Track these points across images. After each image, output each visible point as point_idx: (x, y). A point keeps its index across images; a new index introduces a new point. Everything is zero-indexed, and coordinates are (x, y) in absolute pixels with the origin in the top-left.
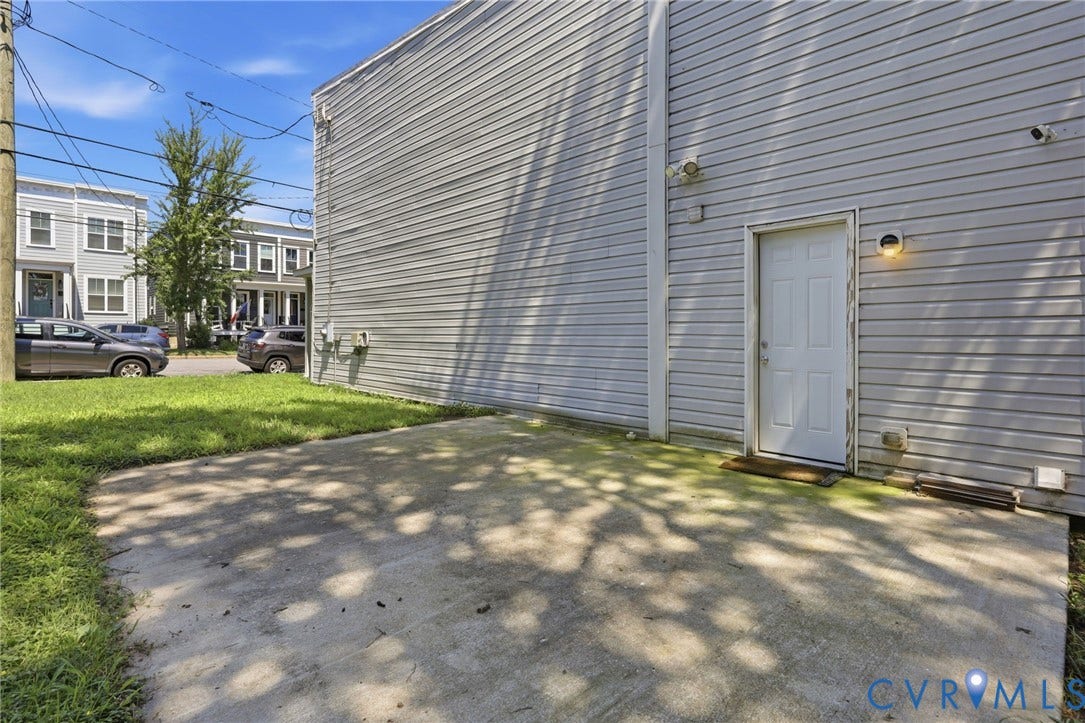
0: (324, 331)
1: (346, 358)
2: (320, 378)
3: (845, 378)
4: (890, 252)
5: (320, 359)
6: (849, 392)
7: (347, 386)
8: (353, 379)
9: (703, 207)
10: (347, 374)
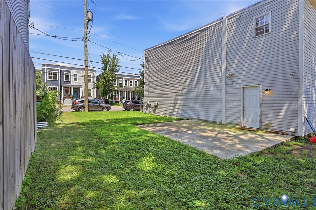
0: (147, 102)
1: (153, 108)
2: (146, 112)
3: (259, 113)
4: (267, 92)
5: (146, 108)
6: (260, 116)
7: (153, 114)
8: (154, 112)
9: (233, 82)
10: (153, 111)
